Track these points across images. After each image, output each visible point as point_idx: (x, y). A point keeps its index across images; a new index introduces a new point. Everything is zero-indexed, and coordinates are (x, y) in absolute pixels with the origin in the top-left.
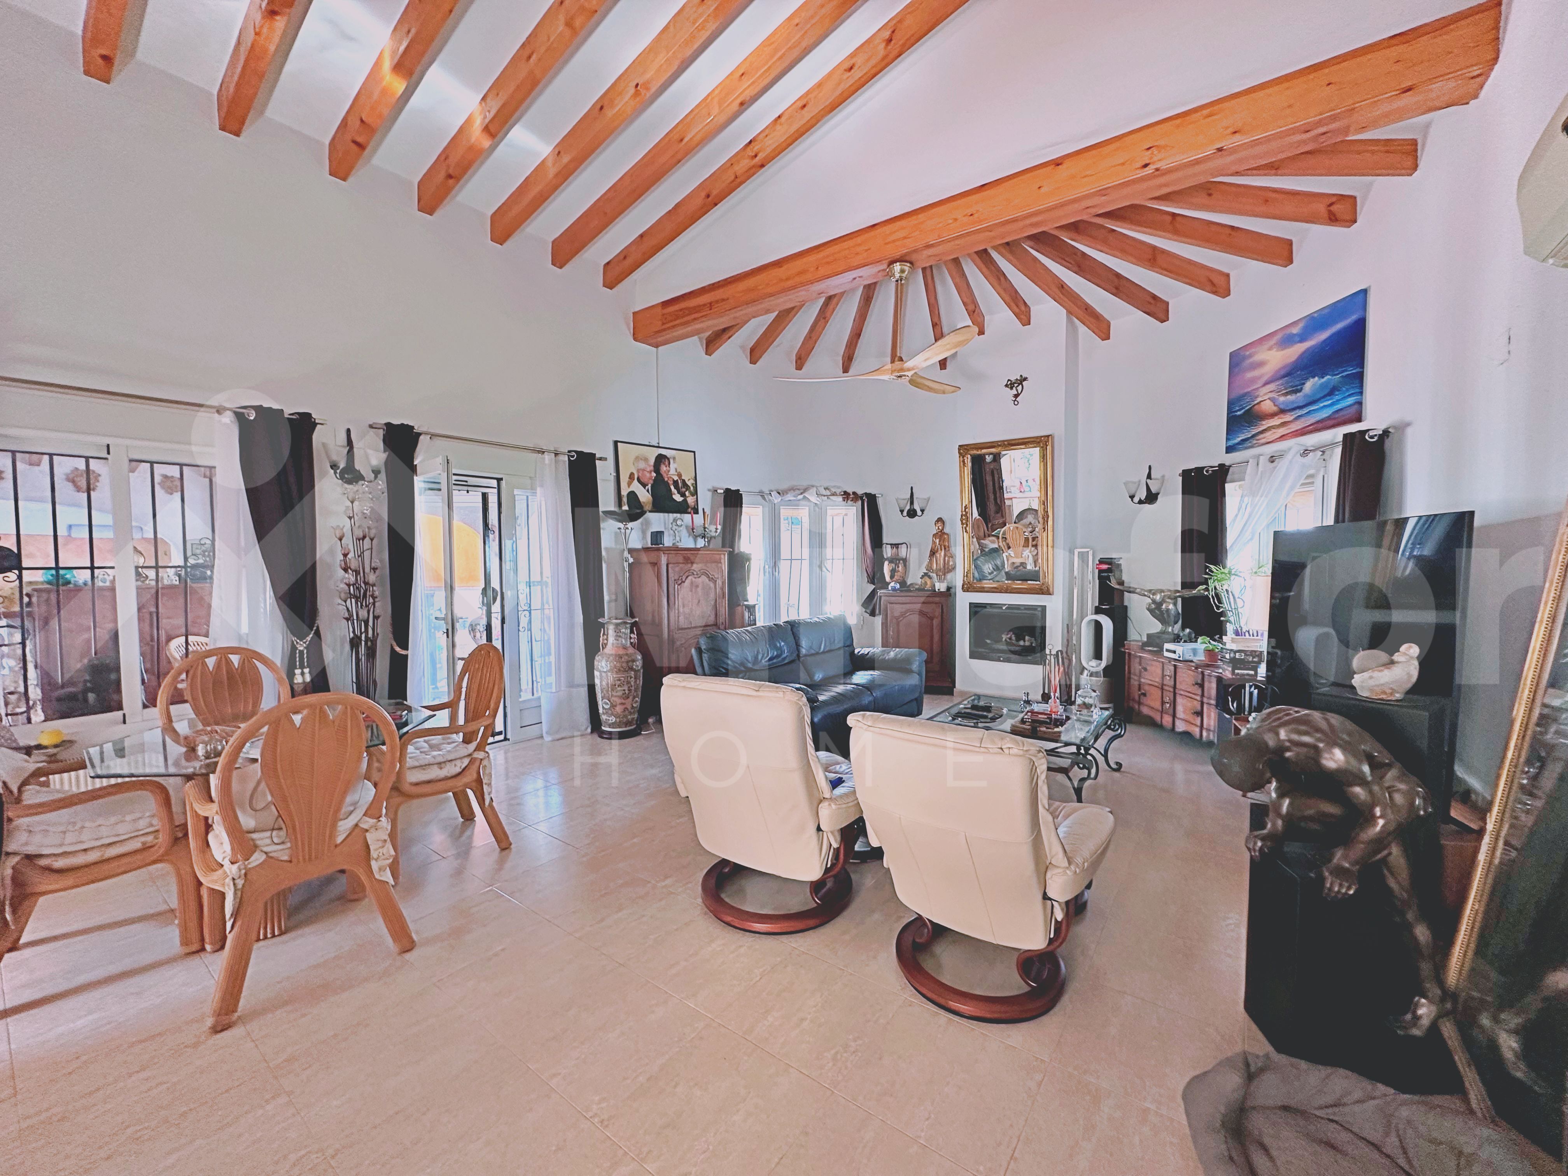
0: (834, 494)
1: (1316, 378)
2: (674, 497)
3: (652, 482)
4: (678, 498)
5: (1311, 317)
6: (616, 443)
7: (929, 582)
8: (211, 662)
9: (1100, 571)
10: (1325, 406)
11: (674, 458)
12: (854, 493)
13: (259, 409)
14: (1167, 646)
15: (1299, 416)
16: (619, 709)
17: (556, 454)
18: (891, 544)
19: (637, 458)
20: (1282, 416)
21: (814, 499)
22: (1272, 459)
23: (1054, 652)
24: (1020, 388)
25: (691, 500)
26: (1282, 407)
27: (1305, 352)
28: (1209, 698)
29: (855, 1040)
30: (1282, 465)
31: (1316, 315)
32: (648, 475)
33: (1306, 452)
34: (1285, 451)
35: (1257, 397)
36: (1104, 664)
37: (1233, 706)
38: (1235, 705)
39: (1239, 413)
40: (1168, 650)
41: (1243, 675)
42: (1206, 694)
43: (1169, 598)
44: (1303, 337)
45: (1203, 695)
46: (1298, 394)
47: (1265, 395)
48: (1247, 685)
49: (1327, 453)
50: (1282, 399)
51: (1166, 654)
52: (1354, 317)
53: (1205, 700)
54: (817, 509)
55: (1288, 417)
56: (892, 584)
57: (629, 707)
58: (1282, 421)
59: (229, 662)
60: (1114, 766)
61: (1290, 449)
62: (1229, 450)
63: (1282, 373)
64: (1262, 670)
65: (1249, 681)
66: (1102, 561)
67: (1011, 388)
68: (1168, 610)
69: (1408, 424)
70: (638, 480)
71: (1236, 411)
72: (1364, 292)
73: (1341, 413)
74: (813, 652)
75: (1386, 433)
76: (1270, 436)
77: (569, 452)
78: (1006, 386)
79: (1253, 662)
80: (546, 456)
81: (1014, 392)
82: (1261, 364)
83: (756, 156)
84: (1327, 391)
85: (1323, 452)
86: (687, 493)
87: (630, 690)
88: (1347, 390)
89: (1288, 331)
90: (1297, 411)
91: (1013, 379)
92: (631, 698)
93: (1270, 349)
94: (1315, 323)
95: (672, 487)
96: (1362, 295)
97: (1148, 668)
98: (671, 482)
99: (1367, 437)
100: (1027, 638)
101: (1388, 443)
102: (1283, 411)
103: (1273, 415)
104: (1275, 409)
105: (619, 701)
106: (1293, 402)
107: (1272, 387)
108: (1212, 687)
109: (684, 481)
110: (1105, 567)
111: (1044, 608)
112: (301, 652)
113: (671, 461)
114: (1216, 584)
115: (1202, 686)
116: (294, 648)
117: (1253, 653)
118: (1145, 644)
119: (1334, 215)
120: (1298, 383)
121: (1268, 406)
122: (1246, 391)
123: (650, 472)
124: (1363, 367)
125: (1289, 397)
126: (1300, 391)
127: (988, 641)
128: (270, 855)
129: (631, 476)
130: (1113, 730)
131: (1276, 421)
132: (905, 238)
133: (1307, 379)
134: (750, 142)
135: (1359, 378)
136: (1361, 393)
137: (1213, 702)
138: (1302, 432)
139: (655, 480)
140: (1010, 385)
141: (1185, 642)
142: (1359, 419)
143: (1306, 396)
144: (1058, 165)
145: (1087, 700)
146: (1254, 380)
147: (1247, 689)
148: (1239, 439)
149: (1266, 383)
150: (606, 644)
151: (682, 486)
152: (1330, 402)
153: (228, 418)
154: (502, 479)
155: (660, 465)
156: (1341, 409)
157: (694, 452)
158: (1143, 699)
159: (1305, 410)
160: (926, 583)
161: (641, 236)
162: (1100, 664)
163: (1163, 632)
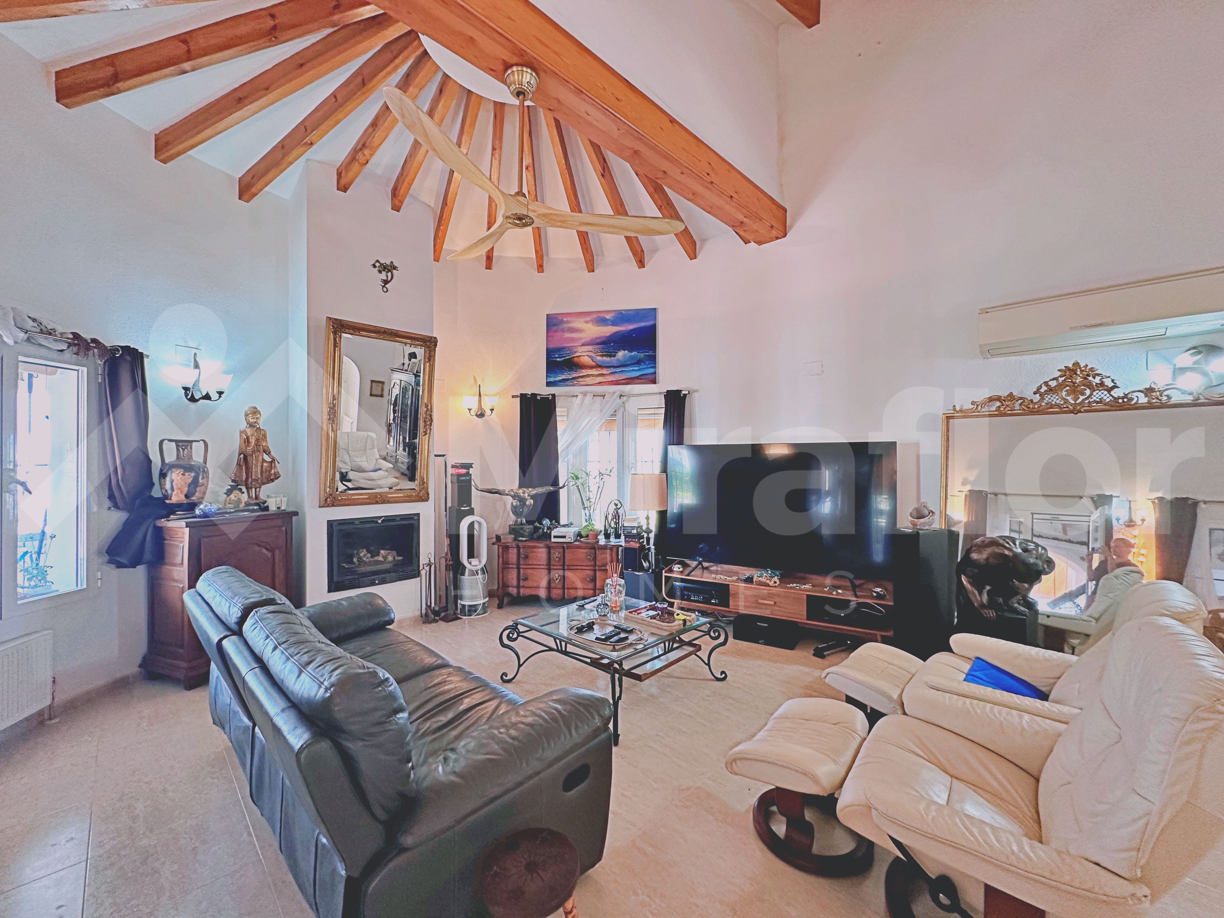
1: (626, 352)
5: (620, 312)
9: (458, 475)
10: (633, 370)
12: (96, 341)
15: (616, 372)
18: (177, 442)
20: (599, 369)
22: (596, 395)
23: (428, 562)
26: (599, 363)
27: (616, 333)
31: (623, 312)
33: (621, 396)
34: (604, 392)
35: (575, 352)
39: (558, 359)
40: (555, 537)
44: (614, 323)
45: (593, 565)
46: (612, 358)
47: (584, 352)
50: (599, 358)
51: (554, 540)
52: (648, 324)
55: (604, 371)
58: (600, 372)
61: (608, 392)
62: (549, 384)
63: (598, 341)
67: (380, 272)
72: (655, 310)
73: (644, 377)
76: (588, 380)
78: (375, 266)
81: (382, 276)
82: (578, 330)
84: (635, 361)
88: (649, 364)
89: (602, 315)
93: (586, 322)
94: (622, 317)
96: (653, 312)
99: (676, 393)
102: (599, 366)
103: (592, 367)
104: (593, 363)
106: (608, 362)
107: (590, 348)
110: (461, 471)
111: (417, 515)
120: (611, 350)
121: (586, 360)
122: (565, 345)
124: (656, 353)
125: (604, 358)
126: (614, 356)
131: (594, 372)
133: (619, 350)
135: (652, 359)
136: (655, 367)
138: (617, 383)
142: (655, 382)
143: (618, 360)
146: (572, 340)
148: (560, 378)
149: (583, 345)
152: (637, 368)
156: (647, 375)
159: (618, 370)
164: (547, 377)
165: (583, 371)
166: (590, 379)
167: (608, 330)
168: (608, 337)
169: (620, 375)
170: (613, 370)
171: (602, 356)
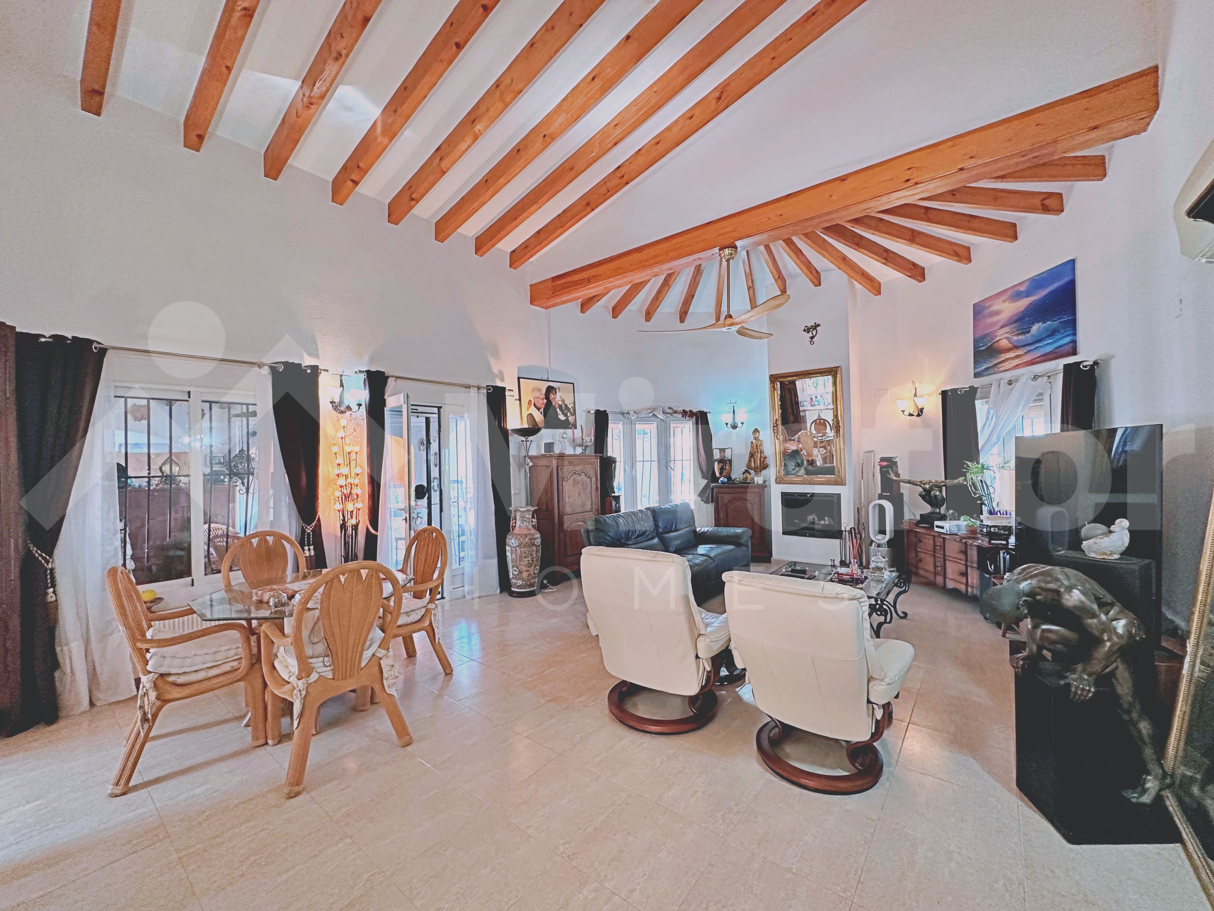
0: (676, 412)
1: (1040, 324)
2: (559, 417)
3: (544, 406)
4: (562, 417)
5: (1033, 279)
6: (519, 378)
7: (749, 476)
8: (255, 541)
9: (882, 467)
11: (559, 389)
12: (690, 411)
13: (286, 364)
14: (937, 523)
15: (1029, 351)
16: (525, 575)
17: (479, 389)
18: (720, 449)
19: (534, 390)
20: (1016, 350)
21: (661, 416)
22: (1010, 383)
23: (848, 529)
24: (814, 332)
25: (571, 419)
26: (1015, 344)
27: (1031, 304)
28: (972, 562)
29: (736, 805)
30: (1018, 386)
31: (1037, 278)
32: (541, 401)
33: (1035, 378)
34: (1019, 376)
35: (996, 336)
36: (887, 538)
37: (991, 568)
38: (993, 567)
39: (982, 348)
40: (937, 527)
41: (998, 544)
42: (969, 559)
43: (936, 487)
44: (1028, 294)
45: (966, 560)
46: (1027, 335)
47: (1002, 335)
48: (1001, 552)
49: (1052, 377)
50: (1015, 338)
51: (936, 529)
52: (1067, 279)
53: (969, 564)
54: (662, 423)
55: (1020, 352)
56: (721, 479)
57: (532, 573)
58: (1016, 354)
59: (266, 541)
60: (902, 615)
61: (1023, 375)
62: (977, 375)
63: (1015, 318)
64: (1012, 540)
65: (1002, 549)
66: (882, 459)
67: (808, 332)
68: (936, 496)
69: (1113, 357)
70: (535, 405)
72: (1073, 262)
73: (1062, 349)
74: (666, 530)
75: (1096, 363)
76: (1007, 365)
77: (487, 386)
78: (804, 330)
79: (1004, 534)
80: (472, 390)
81: (810, 335)
82: (997, 313)
83: (623, 177)
84: (1050, 332)
85: (1049, 377)
87: (532, 561)
89: (1016, 289)
90: (1027, 347)
91: (809, 325)
92: (533, 566)
93: (1004, 301)
94: (1037, 283)
95: (558, 410)
96: (1071, 264)
97: (922, 539)
98: (557, 406)
99: (1081, 366)
100: (826, 518)
101: (1097, 371)
102: (1016, 347)
103: (1009, 350)
104: (1010, 345)
105: (525, 568)
107: (1007, 329)
108: (973, 554)
109: (566, 405)
110: (885, 464)
111: (839, 495)
112: (309, 534)
113: (557, 391)
114: (973, 476)
115: (965, 553)
116: (303, 531)
117: (1005, 528)
118: (918, 523)
119: (1047, 207)
120: (1026, 327)
121: (1004, 343)
122: (988, 332)
123: (543, 400)
124: (1075, 315)
125: (1020, 337)
126: (1029, 332)
127: (797, 521)
128: (322, 674)
129: (529, 403)
130: (899, 587)
131: (1011, 354)
132: (732, 231)
133: (1033, 323)
134: (619, 167)
135: (1073, 324)
136: (1075, 334)
137: (975, 565)
138: (1032, 363)
139: (546, 405)
140: (807, 330)
141: (950, 520)
143: (1033, 336)
144: (843, 180)
145: (879, 565)
146: (994, 324)
147: (1002, 555)
149: (1002, 327)
150: (515, 526)
151: (565, 409)
153: (266, 371)
154: (441, 407)
155: (549, 394)
156: (1061, 346)
157: (573, 384)
158: (920, 565)
160: (747, 478)
161: (538, 232)
162: (884, 538)
163: (933, 513)
164: (975, 368)
165: (1002, 355)
166: (1007, 363)
167: (1024, 303)
168: (1023, 311)
169: (1036, 352)
170: (1029, 348)
171: (1018, 335)
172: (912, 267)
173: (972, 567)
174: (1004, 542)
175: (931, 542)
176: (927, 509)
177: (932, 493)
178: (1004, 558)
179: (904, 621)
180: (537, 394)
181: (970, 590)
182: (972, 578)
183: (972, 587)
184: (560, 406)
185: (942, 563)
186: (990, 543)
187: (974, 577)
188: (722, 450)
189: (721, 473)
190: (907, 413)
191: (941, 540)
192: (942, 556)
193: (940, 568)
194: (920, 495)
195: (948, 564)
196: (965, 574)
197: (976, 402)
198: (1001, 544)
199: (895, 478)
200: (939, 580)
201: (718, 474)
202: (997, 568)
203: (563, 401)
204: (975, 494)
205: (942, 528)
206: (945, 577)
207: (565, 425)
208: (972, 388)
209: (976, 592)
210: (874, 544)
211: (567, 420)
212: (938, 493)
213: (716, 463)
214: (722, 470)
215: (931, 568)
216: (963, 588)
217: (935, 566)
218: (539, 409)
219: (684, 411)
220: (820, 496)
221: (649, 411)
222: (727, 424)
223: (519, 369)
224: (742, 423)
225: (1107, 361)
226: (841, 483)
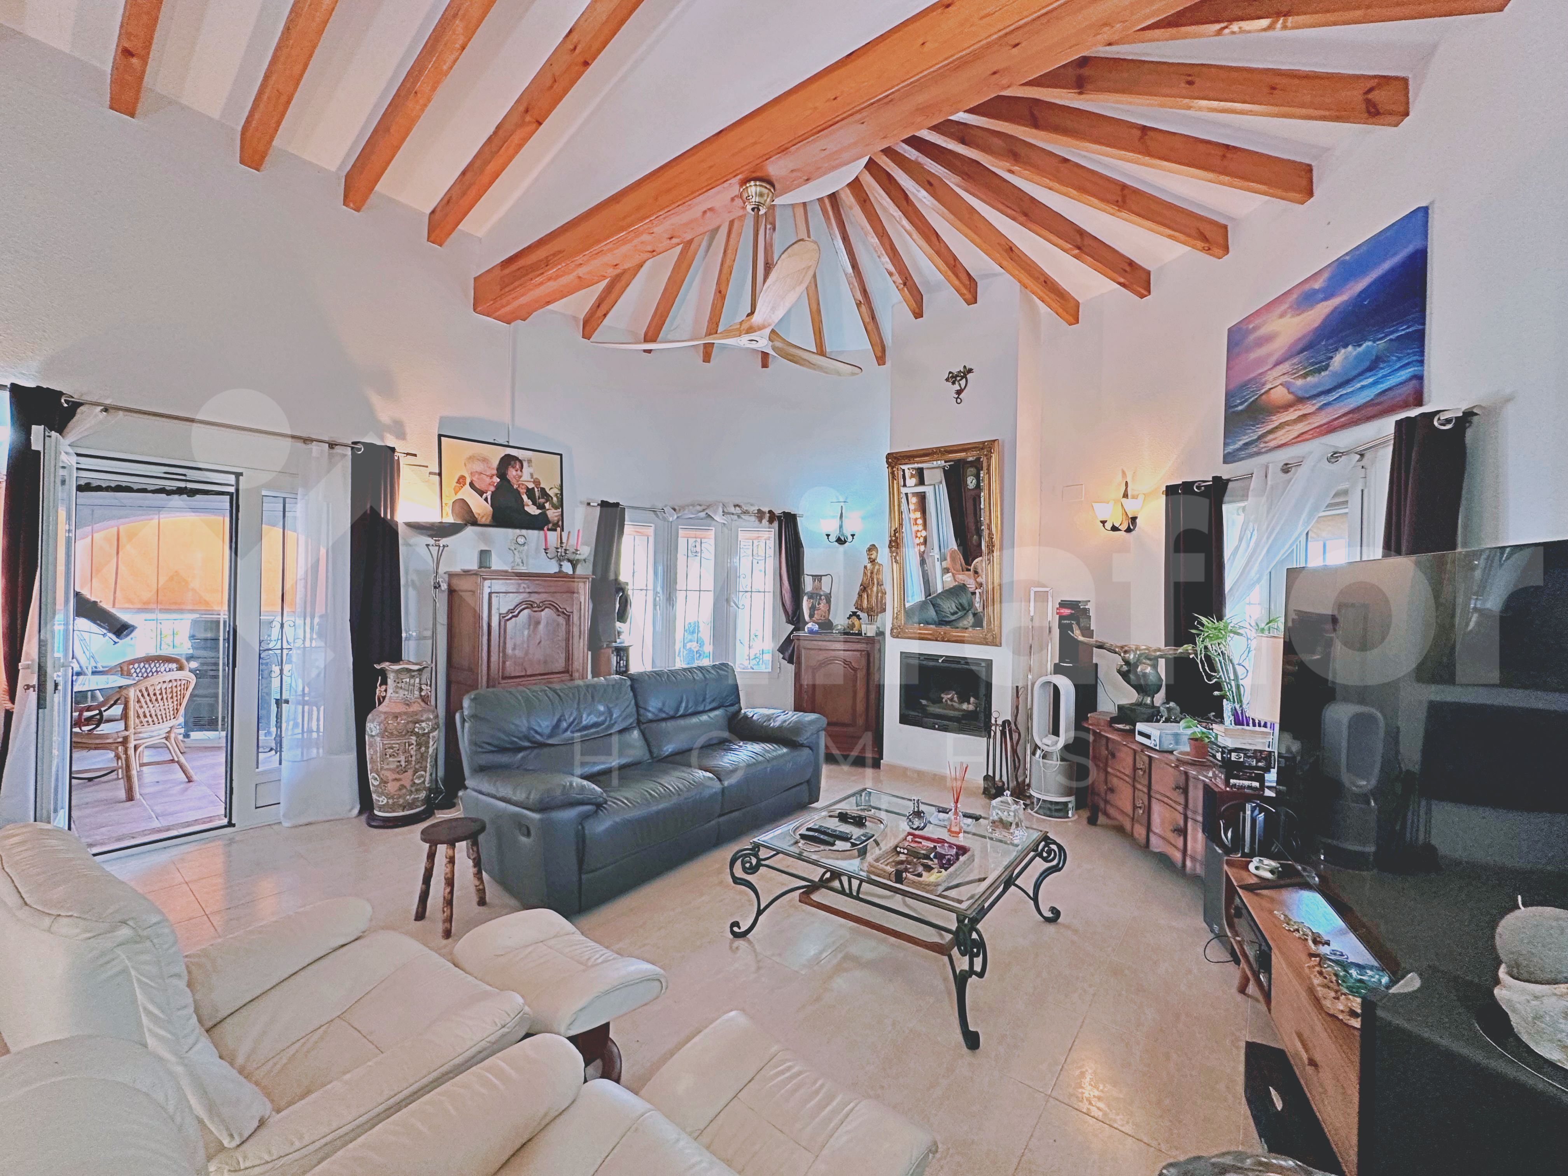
0: (746, 512)
1: (1350, 348)
2: (526, 508)
3: (492, 489)
4: (533, 510)
5: (1341, 263)
6: (440, 436)
7: (857, 622)
9: (1062, 618)
10: (1363, 387)
11: (529, 461)
12: (770, 512)
14: (1140, 726)
15: (1325, 405)
16: (392, 787)
17: (332, 445)
19: (471, 458)
20: (1300, 406)
21: (719, 518)
22: (1286, 469)
23: (1000, 722)
24: (963, 382)
25: (552, 514)
26: (1300, 394)
28: (1195, 812)
30: (1300, 475)
31: (1347, 258)
32: (488, 480)
33: (1335, 456)
34: (1304, 457)
35: (1264, 384)
36: (1061, 742)
37: (1227, 837)
38: (1229, 834)
39: (1240, 408)
40: (1141, 734)
41: (1242, 787)
42: (1191, 805)
43: (1148, 658)
44: (1328, 293)
45: (1186, 806)
46: (1323, 374)
47: (1275, 379)
48: (1248, 807)
49: (1368, 455)
50: (1300, 382)
51: (1139, 738)
52: (1410, 249)
53: (1190, 814)
54: (726, 530)
55: (1308, 408)
56: (809, 625)
57: (407, 784)
58: (1300, 413)
60: (1049, 914)
61: (1311, 453)
62: (1228, 458)
63: (1300, 346)
64: (1271, 777)
65: (1249, 798)
66: (1063, 604)
67: (954, 383)
68: (1145, 675)
69: (1509, 399)
70: (472, 485)
71: (1236, 406)
72: (1425, 210)
73: (1391, 394)
74: (664, 715)
75: (1468, 416)
76: (1283, 436)
77: (354, 443)
78: (947, 380)
79: (1257, 768)
80: (314, 446)
81: (957, 387)
82: (1268, 339)
83: (575, 48)
84: (1367, 364)
85: (1362, 455)
86: (547, 505)
87: (408, 762)
88: (1399, 359)
89: (1307, 287)
90: (1322, 398)
91: (955, 371)
92: (410, 772)
93: (1282, 316)
95: (525, 497)
96: (1420, 214)
97: (1117, 754)
98: (523, 491)
99: (1436, 423)
100: (972, 699)
101: (1469, 434)
102: (1301, 400)
103: (1287, 407)
104: (1290, 397)
105: (390, 776)
106: (1315, 386)
107: (1286, 367)
108: (1197, 796)
109: (543, 490)
110: (1067, 612)
111: (989, 663)
113: (525, 464)
114: (1208, 643)
115: (1185, 791)
117: (1258, 754)
118: (1114, 720)
119: (1374, 105)
120: (1322, 357)
121: (1280, 395)
123: (491, 477)
124: (1424, 324)
125: (1309, 379)
126: (1326, 368)
127: (924, 702)
129: (461, 480)
130: (1046, 860)
131: (1292, 415)
132: (755, 143)
133: (1336, 350)
136: (1422, 362)
137: (1200, 818)
138: (1330, 428)
139: (498, 487)
140: (953, 378)
141: (1167, 720)
142: (1419, 403)
143: (1335, 374)
144: (948, 6)
146: (1260, 361)
147: (1248, 813)
149: (1277, 364)
150: (384, 698)
151: (539, 496)
152: (1371, 380)
154: (241, 474)
155: (507, 468)
156: (1390, 389)
157: (561, 455)
159: (1335, 395)
160: (853, 625)
162: (1057, 742)
163: (1140, 704)
164: (1226, 445)
165: (1274, 418)
167: (1322, 311)
168: (1317, 329)
169: (1337, 406)
170: (1324, 400)
171: (1305, 376)
172: (1128, 268)
173: (1195, 821)
174: (1256, 784)
175: (1130, 760)
176: (1130, 696)
177: (1139, 669)
178: (1254, 821)
179: (1051, 928)
180: (478, 467)
181: (1189, 863)
182: (1195, 840)
183: (1193, 859)
184: (530, 493)
185: (1146, 803)
186: (1227, 783)
187: (1197, 840)
188: (818, 578)
189: (811, 616)
190: (1109, 526)
191: (1146, 759)
192: (1145, 790)
193: (1141, 812)
194: (1119, 671)
195: (1156, 807)
196: (1182, 832)
197: (1224, 507)
198: (1250, 787)
199: (1081, 638)
200: (1140, 831)
201: (807, 618)
202: (1238, 839)
203: (537, 482)
204: (1210, 677)
205: (1148, 737)
206: (1149, 829)
207: (539, 523)
208: (1216, 479)
209: (1199, 870)
210: (1038, 752)
211: (544, 515)
212: (1149, 670)
213: (805, 598)
214: (813, 609)
215: (1129, 809)
216: (1177, 856)
217: (1135, 807)
218: (481, 493)
219: (759, 511)
220: (959, 663)
221: (699, 508)
222: (828, 535)
223: (443, 421)
224: (853, 535)
225: (1493, 411)
226: (994, 641)
